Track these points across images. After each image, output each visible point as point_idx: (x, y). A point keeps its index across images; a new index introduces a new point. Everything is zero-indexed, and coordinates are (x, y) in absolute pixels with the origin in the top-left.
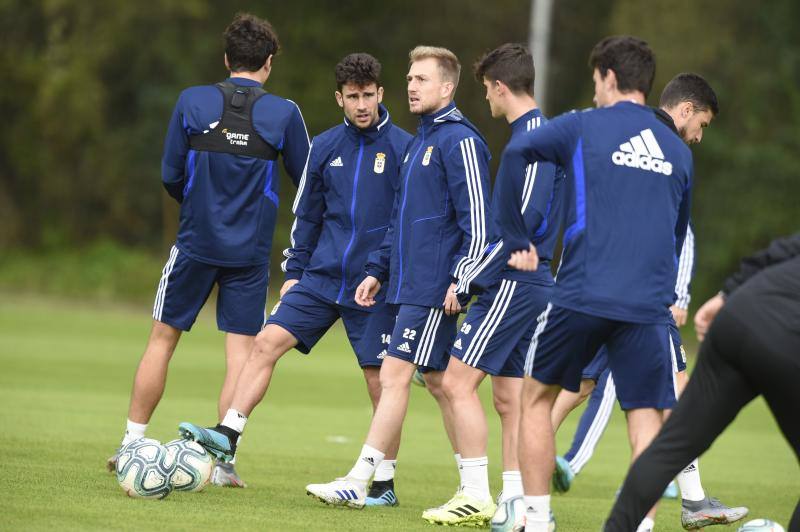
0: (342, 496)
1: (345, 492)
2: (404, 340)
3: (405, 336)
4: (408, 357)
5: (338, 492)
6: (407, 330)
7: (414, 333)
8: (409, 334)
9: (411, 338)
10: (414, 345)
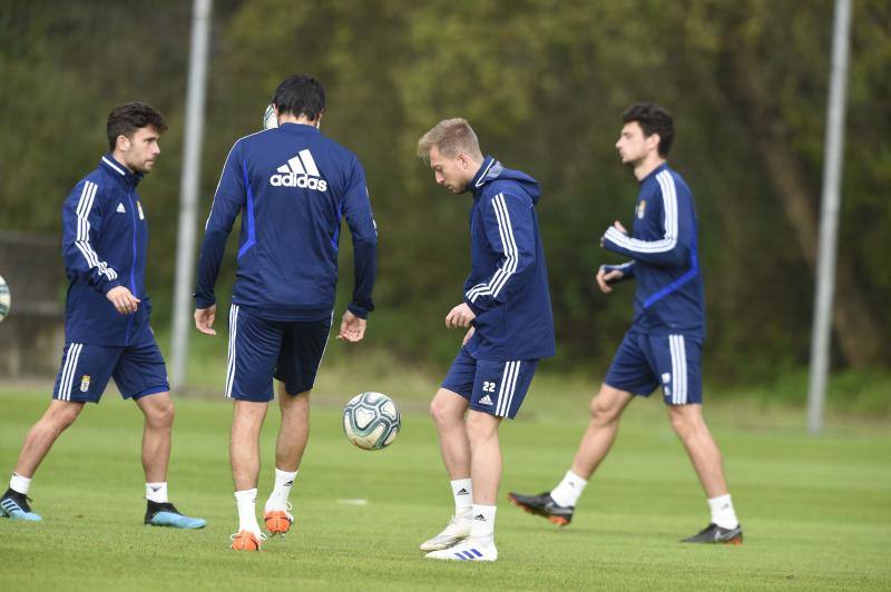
0: (462, 557)
1: (466, 553)
2: (485, 393)
3: (485, 389)
4: (489, 410)
5: (458, 554)
6: (487, 383)
7: (493, 385)
8: (488, 386)
9: (491, 390)
10: (494, 396)
